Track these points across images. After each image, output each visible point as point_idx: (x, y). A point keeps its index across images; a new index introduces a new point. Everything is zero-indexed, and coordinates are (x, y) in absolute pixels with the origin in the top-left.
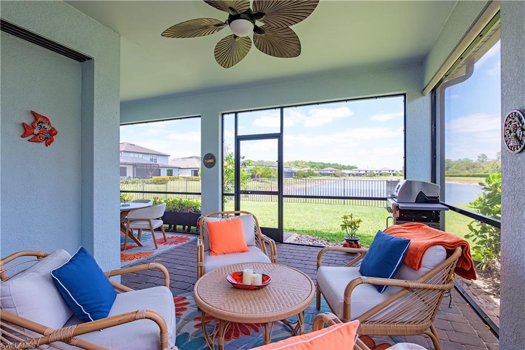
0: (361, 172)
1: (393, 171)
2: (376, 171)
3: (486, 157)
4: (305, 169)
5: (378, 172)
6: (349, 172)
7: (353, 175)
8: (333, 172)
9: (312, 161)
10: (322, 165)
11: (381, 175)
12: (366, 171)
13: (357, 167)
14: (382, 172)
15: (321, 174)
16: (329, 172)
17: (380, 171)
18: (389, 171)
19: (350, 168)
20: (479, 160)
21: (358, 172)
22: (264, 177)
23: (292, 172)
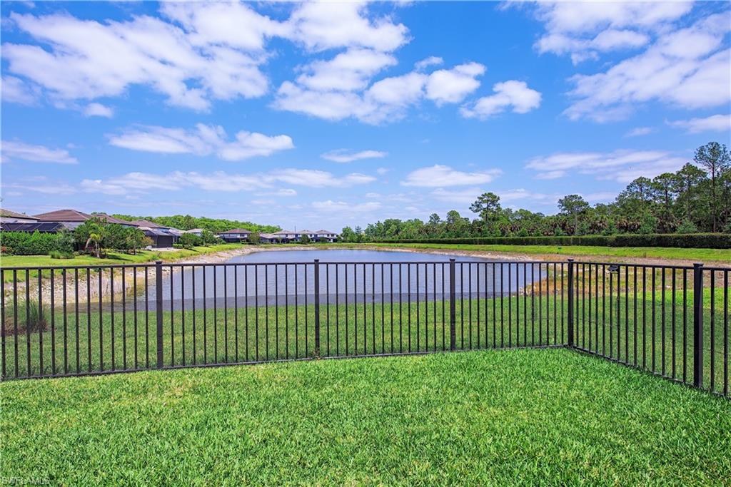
0: (290, 237)
1: (333, 235)
2: (311, 235)
3: (438, 218)
4: (196, 230)
5: (313, 236)
6: (270, 236)
7: (277, 241)
8: (246, 236)
9: (207, 217)
10: (224, 225)
11: (317, 241)
12: (297, 235)
13: (281, 228)
14: (318, 236)
15: (224, 239)
16: (239, 236)
17: (316, 235)
18: (328, 235)
19: (273, 230)
20: (430, 221)
21: (284, 236)
22: (108, 247)
23: (171, 237)
